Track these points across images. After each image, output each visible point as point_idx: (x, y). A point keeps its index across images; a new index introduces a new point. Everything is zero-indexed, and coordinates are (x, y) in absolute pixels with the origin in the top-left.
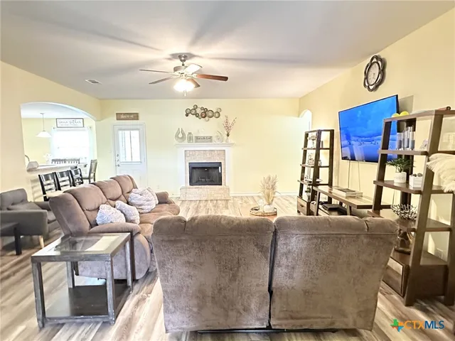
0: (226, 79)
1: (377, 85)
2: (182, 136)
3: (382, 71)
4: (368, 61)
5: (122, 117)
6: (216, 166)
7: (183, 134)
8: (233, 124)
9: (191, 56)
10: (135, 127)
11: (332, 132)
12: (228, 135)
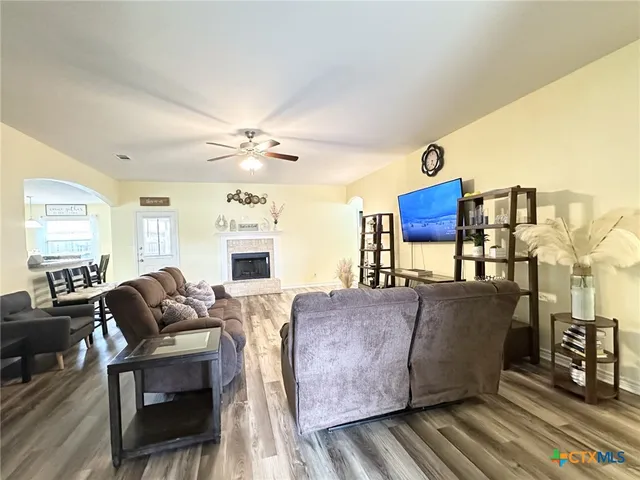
0: (295, 159)
1: (436, 171)
2: (223, 224)
3: (441, 158)
4: (425, 149)
5: (148, 202)
6: (263, 256)
7: (225, 222)
8: (280, 211)
9: (260, 132)
10: (163, 214)
11: (391, 216)
12: (276, 223)
